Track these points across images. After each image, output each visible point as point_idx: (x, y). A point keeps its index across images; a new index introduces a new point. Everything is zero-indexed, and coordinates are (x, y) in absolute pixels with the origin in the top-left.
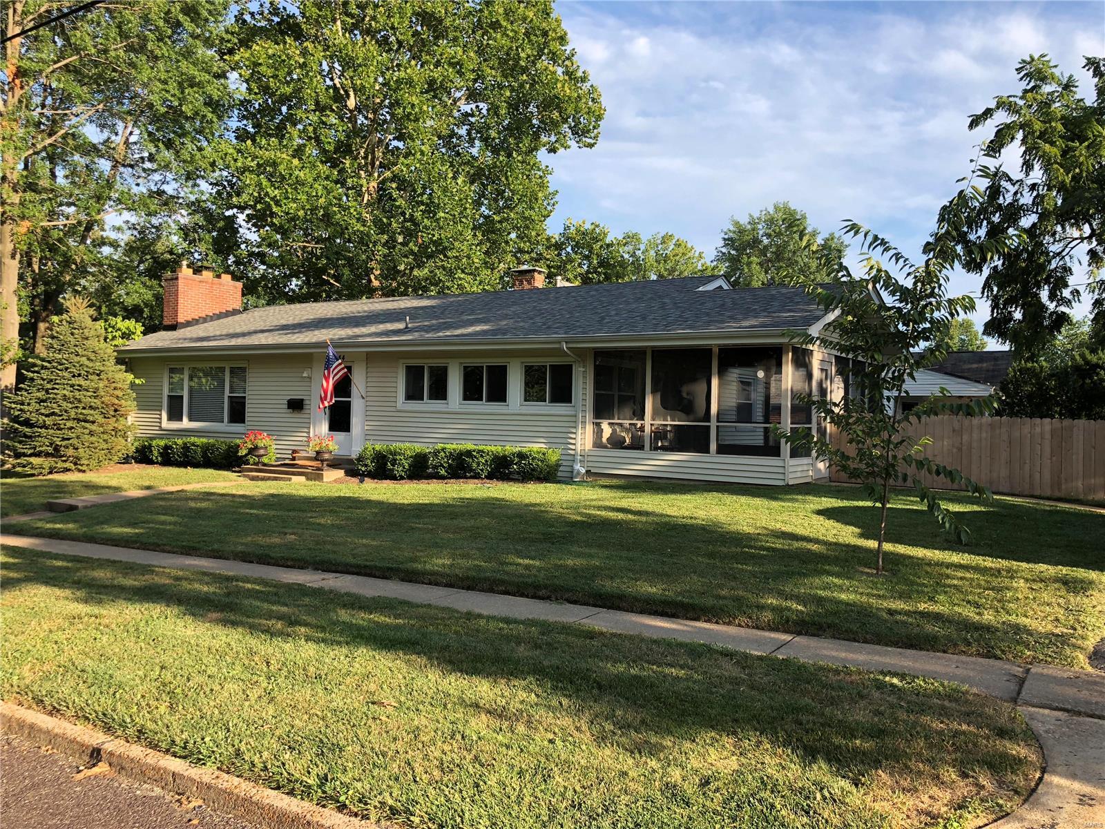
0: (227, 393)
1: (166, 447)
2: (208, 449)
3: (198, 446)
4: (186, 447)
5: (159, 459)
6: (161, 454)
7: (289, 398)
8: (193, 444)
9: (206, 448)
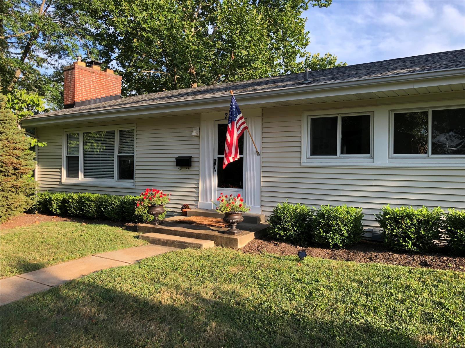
0: (117, 153)
1: (64, 201)
2: (102, 205)
3: (92, 201)
4: (81, 202)
5: (58, 211)
6: (60, 207)
7: (177, 156)
8: (88, 199)
9: (99, 203)
